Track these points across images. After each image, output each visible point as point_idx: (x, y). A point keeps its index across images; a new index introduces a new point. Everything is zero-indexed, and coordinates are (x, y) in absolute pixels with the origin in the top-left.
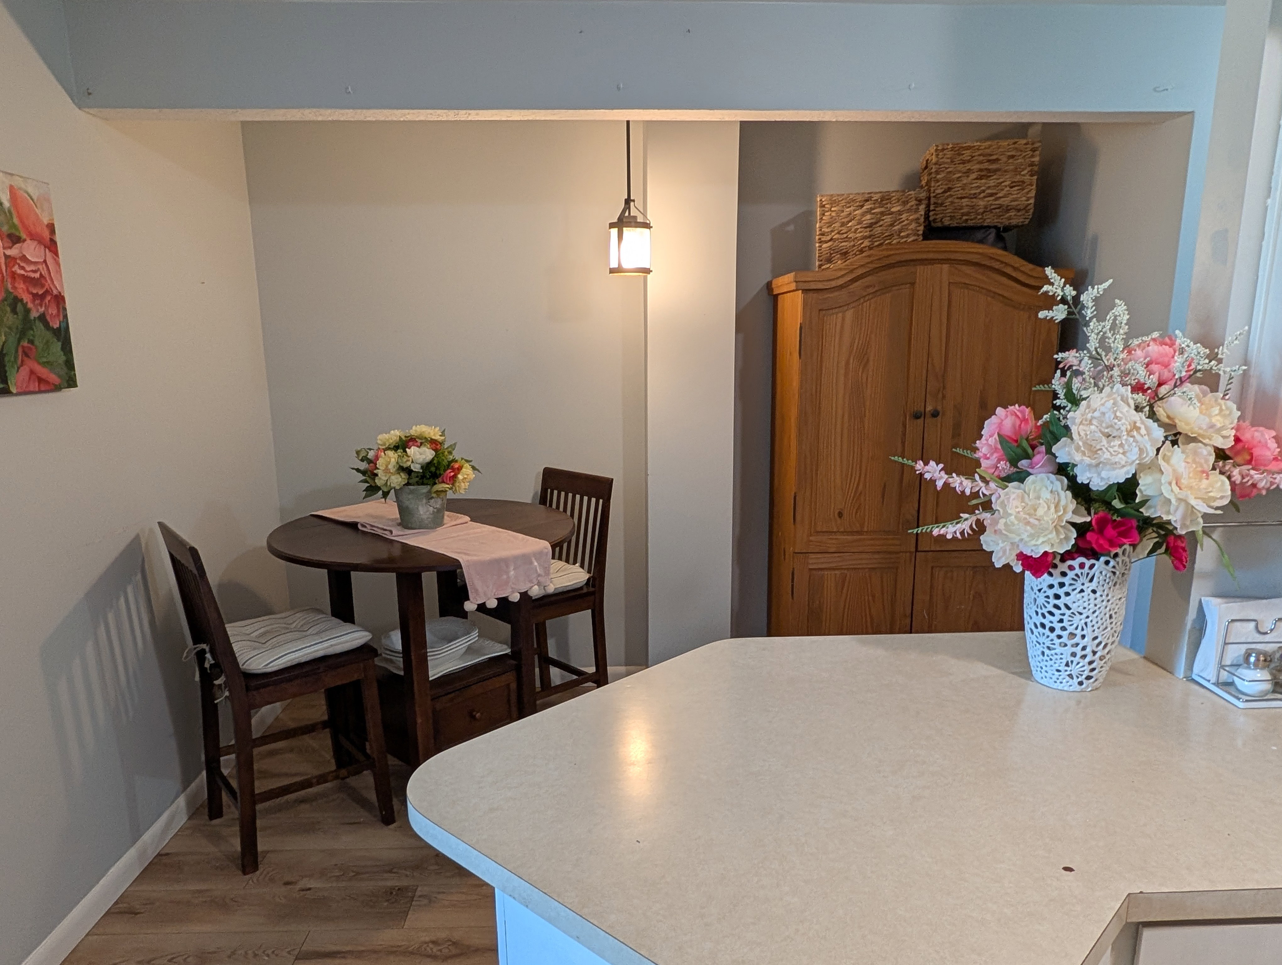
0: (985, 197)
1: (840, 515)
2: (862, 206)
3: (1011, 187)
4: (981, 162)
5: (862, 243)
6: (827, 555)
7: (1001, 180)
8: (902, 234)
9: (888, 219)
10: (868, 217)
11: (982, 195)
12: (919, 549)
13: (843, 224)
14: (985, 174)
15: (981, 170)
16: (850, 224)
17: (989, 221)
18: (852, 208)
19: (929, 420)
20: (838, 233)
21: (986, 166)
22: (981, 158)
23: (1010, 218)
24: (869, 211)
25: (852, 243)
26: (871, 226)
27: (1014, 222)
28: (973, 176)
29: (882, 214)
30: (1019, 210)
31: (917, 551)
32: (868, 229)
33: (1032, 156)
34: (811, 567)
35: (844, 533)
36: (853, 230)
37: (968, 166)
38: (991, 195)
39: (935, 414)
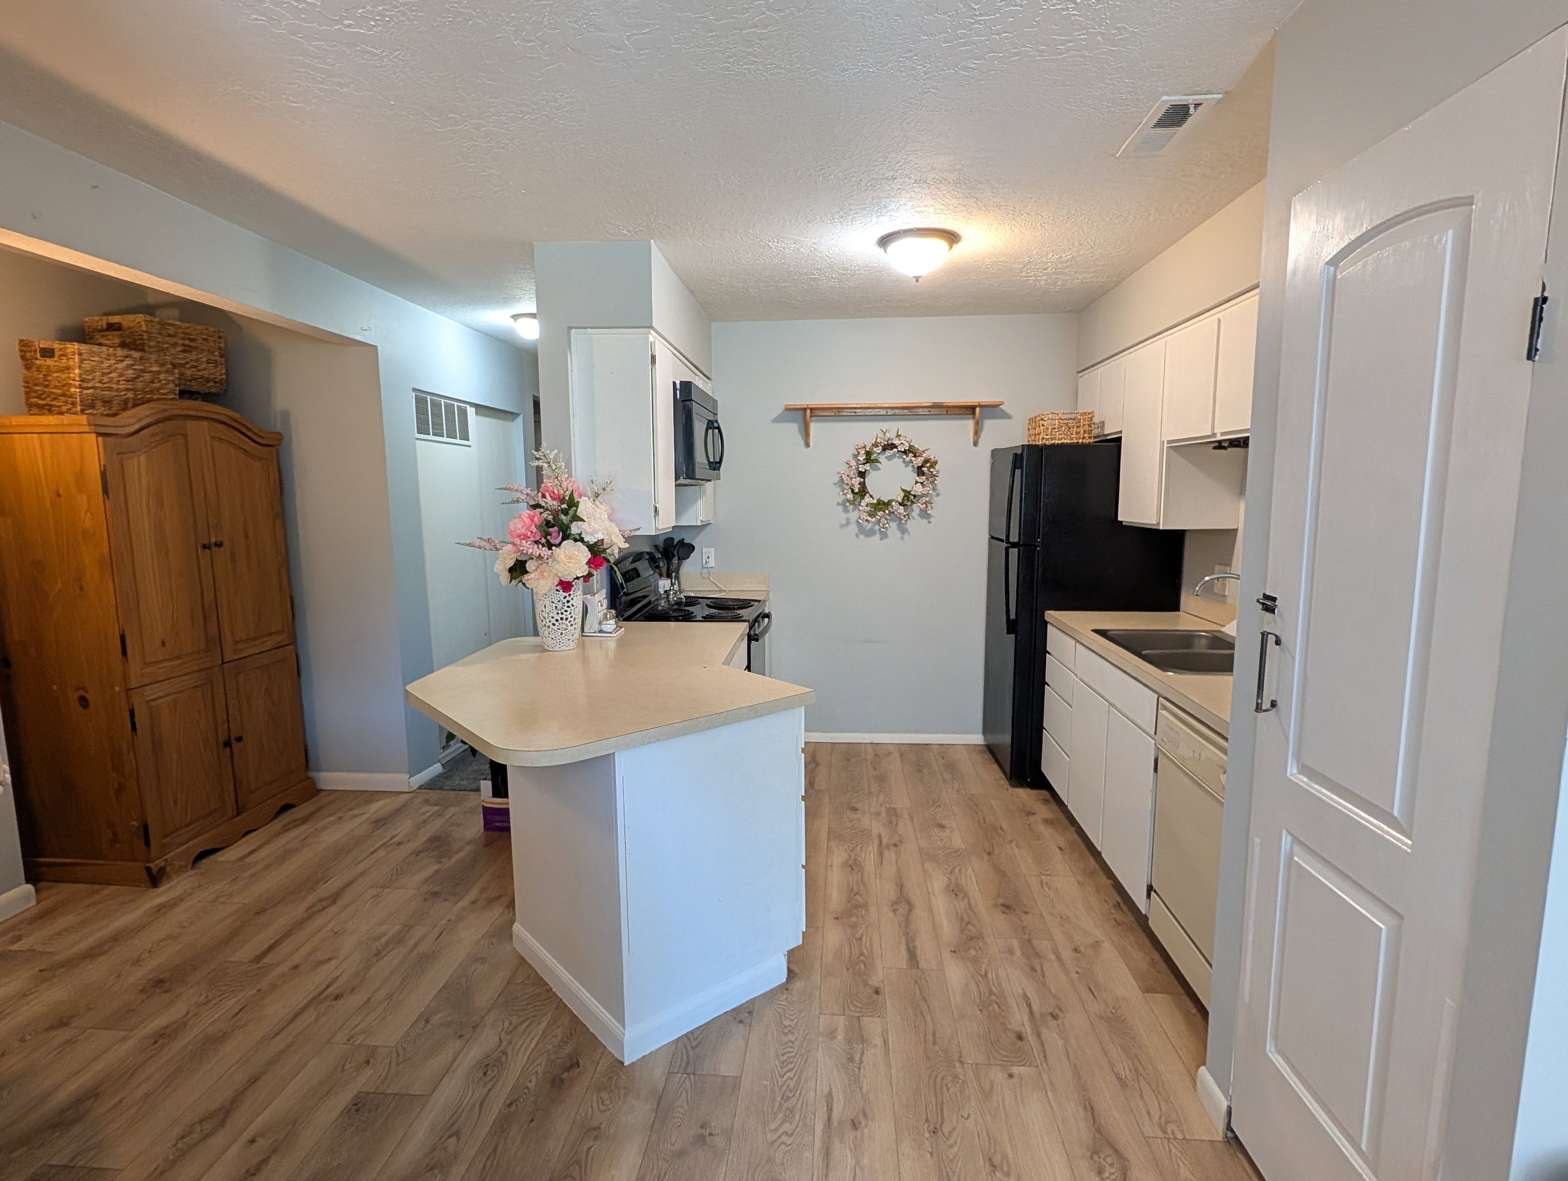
0: (190, 368)
1: (163, 644)
2: (122, 361)
3: (208, 363)
4: (183, 339)
5: (125, 395)
6: (159, 684)
7: (200, 356)
8: (161, 391)
9: (147, 377)
10: (131, 372)
11: (188, 366)
12: (226, 660)
13: (103, 374)
14: (187, 350)
15: (183, 345)
16: (111, 375)
17: (196, 387)
18: (112, 362)
19: (214, 549)
20: (100, 382)
21: (187, 342)
22: (183, 336)
23: (209, 388)
24: (129, 367)
25: (115, 394)
26: (133, 380)
27: (213, 391)
28: (179, 349)
29: (143, 371)
30: (216, 383)
31: (223, 663)
32: (131, 383)
33: (220, 343)
34: (148, 699)
35: (170, 660)
36: (114, 381)
37: (174, 340)
38: (195, 367)
39: (219, 545)
